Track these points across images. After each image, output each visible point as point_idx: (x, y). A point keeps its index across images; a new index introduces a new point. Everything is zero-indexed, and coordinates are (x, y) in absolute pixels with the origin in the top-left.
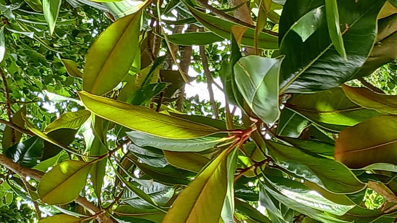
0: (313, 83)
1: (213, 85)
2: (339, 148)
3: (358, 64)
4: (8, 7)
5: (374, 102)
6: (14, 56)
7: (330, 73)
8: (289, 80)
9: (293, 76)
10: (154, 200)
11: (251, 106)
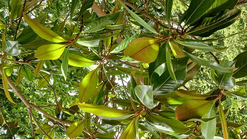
0: (164, 91)
1: (124, 81)
2: (176, 114)
3: (181, 83)
4: (53, 67)
5: (186, 95)
6: (59, 79)
7: (170, 87)
8: (155, 91)
9: (156, 89)
10: (108, 130)
11: (142, 102)
